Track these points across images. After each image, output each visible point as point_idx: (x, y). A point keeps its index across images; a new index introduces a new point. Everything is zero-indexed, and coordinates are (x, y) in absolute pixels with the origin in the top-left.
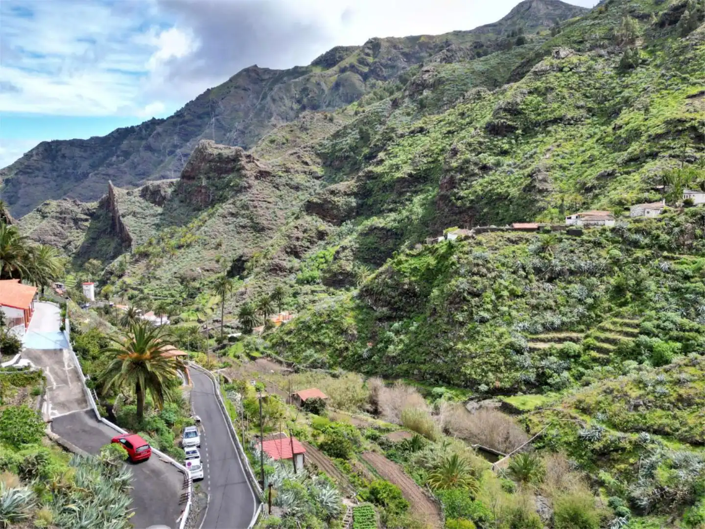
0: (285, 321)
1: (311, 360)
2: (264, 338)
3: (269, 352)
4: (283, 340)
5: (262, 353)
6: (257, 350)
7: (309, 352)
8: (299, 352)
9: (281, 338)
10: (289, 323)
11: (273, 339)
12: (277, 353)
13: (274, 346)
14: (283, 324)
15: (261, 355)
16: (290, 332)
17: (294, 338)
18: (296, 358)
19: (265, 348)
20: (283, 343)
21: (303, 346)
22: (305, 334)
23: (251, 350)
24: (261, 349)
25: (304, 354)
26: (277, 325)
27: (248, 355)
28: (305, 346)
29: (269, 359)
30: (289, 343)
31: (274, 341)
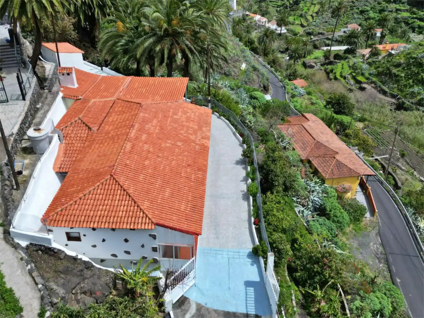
0: (393, 52)
1: (419, 97)
2: (370, 64)
3: (374, 79)
4: (390, 72)
5: (367, 79)
6: (363, 74)
7: (416, 89)
8: (405, 86)
9: (388, 69)
10: (398, 54)
11: (378, 67)
12: (381, 82)
13: (379, 75)
14: (390, 55)
15: (366, 81)
16: (398, 65)
17: (402, 72)
18: (401, 91)
19: (370, 74)
20: (390, 75)
21: (411, 81)
22: (414, 69)
23: (357, 74)
24: (367, 75)
25: (411, 90)
26: (384, 54)
27: (354, 78)
28: (413, 82)
29: (373, 85)
30: (397, 76)
31: (380, 69)
